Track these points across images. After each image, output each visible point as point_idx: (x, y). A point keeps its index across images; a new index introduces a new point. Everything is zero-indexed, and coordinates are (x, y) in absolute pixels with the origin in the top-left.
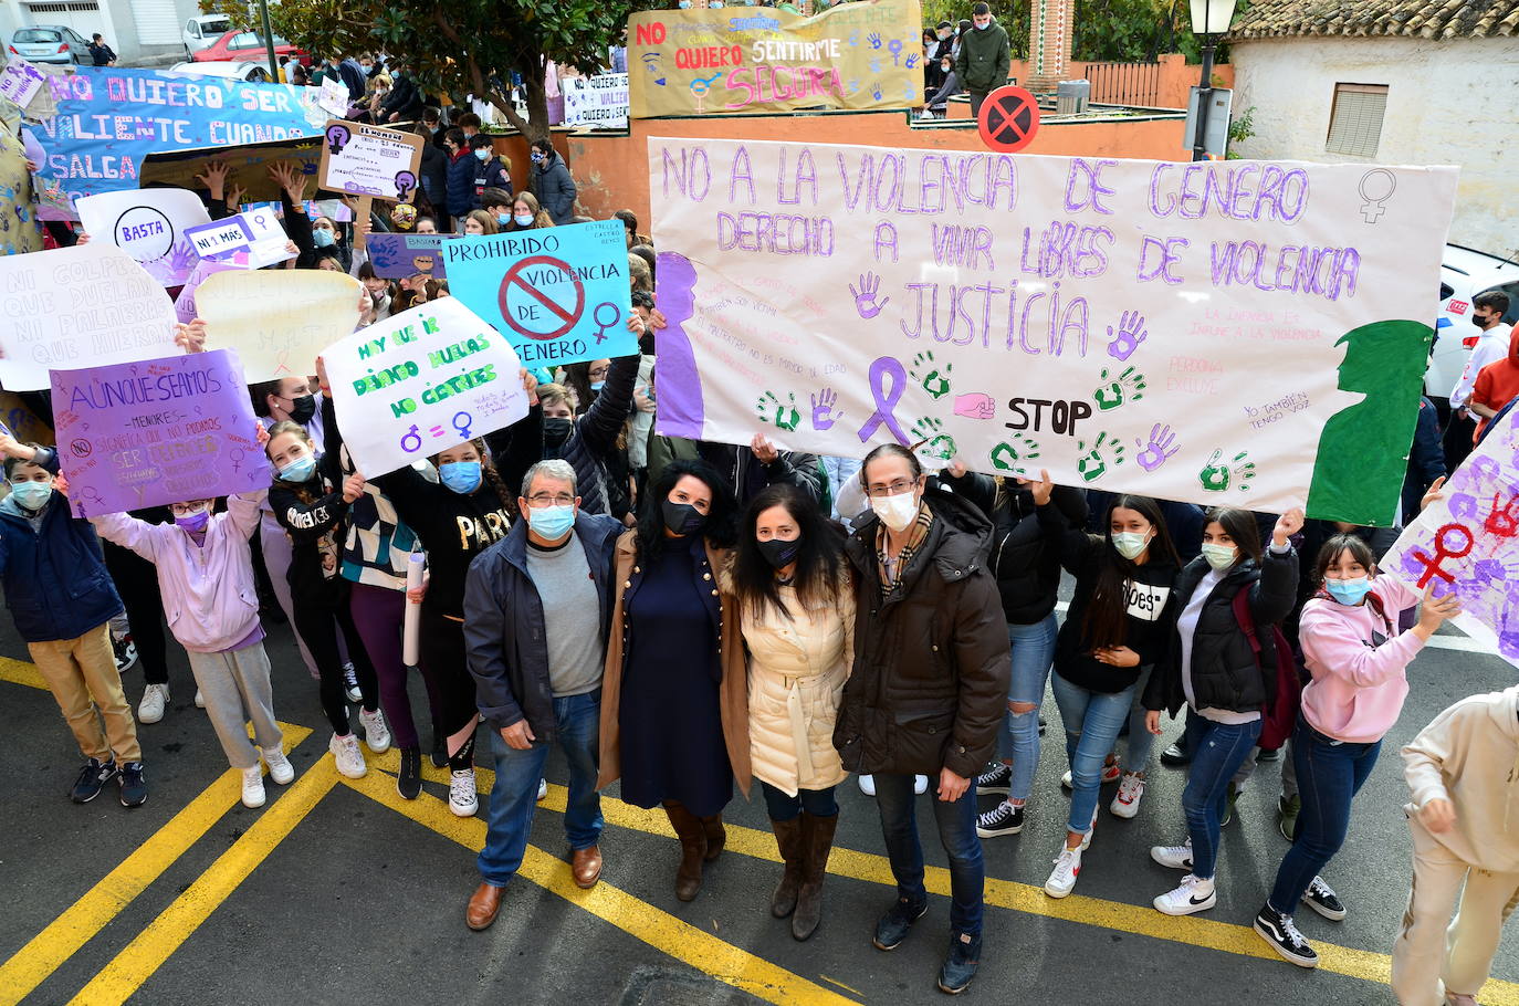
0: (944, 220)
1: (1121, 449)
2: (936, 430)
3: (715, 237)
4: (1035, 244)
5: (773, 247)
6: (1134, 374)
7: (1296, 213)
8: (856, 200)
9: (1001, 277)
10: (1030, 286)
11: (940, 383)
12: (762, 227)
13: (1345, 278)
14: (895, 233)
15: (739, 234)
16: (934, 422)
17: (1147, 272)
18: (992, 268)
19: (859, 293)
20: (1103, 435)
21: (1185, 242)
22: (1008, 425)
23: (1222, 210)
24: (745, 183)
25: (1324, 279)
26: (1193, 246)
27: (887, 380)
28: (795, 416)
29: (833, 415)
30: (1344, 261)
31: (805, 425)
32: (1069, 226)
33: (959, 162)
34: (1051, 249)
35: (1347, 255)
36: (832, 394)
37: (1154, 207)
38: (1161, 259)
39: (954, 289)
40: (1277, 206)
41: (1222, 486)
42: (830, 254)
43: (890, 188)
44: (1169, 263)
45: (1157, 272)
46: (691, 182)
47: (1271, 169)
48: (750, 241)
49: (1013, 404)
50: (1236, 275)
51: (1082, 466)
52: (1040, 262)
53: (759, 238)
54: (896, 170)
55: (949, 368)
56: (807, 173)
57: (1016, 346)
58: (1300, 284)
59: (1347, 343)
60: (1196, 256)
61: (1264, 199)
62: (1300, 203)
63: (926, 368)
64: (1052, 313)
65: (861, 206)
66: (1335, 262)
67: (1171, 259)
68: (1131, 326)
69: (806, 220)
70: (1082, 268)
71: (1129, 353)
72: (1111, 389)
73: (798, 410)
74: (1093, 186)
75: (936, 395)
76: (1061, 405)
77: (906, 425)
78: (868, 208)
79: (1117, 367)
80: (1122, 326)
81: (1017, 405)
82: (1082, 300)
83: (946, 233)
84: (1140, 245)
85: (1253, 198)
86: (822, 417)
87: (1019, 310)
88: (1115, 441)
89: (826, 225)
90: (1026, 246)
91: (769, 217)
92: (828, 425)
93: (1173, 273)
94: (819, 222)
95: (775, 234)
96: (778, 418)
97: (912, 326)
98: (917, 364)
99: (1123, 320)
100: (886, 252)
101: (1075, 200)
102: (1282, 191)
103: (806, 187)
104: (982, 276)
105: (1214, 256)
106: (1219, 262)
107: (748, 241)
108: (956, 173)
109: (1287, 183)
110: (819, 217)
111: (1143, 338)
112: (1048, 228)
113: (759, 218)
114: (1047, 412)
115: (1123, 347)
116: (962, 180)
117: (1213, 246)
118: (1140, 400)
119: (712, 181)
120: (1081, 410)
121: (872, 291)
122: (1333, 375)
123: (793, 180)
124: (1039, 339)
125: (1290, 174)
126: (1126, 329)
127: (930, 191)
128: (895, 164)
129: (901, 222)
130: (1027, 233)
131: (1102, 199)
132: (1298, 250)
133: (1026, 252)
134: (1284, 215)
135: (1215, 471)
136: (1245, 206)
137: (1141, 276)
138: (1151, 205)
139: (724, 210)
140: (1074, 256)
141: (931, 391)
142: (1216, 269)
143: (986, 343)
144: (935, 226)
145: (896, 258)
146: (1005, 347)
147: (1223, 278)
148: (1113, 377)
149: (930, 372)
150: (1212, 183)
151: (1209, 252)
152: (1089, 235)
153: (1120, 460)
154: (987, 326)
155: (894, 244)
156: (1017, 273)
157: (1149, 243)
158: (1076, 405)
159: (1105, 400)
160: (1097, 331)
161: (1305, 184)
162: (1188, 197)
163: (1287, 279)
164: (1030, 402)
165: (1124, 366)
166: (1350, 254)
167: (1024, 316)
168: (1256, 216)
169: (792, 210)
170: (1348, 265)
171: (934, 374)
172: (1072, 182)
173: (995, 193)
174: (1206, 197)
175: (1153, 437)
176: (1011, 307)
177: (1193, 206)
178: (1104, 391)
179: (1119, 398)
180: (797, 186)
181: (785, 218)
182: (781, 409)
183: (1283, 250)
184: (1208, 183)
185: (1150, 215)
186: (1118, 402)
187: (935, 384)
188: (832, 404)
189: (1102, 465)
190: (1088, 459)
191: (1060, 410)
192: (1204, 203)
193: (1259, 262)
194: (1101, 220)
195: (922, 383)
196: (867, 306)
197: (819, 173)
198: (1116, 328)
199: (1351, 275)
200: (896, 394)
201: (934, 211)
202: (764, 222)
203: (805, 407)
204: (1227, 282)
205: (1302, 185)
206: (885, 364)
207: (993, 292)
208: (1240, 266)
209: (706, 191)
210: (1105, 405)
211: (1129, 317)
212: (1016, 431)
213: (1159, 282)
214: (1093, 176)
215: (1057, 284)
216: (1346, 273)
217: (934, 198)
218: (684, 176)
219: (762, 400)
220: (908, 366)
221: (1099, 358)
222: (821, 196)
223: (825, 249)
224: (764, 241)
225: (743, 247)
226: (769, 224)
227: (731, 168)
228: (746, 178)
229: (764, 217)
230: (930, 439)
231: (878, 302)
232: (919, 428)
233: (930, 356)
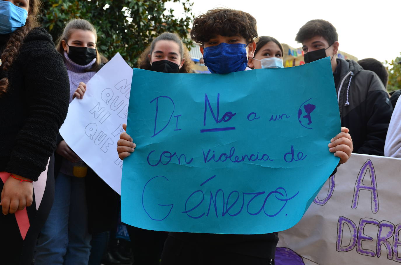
3: (333, 238)
5: (392, 254)
12: (384, 235)
15: (358, 239)
24: (369, 193)
53: (378, 244)
91: (391, 227)
95: (397, 243)
107: (366, 245)
113: (380, 226)
119: (336, 189)
139: (344, 215)
202: (385, 232)
209: (329, 197)
224: (383, 248)
225: (361, 251)
226: (390, 233)
227: (355, 178)
228: (369, 188)
229: (386, 225)
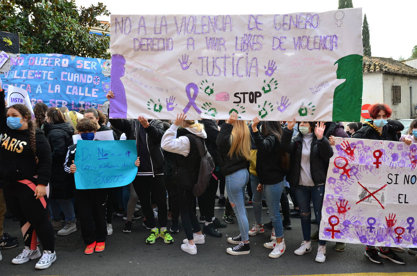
0: (209, 36)
1: (272, 106)
2: (210, 107)
3: (132, 47)
4: (239, 42)
5: (152, 49)
6: (274, 81)
7: (317, 27)
8: (180, 31)
9: (229, 53)
10: (238, 55)
11: (210, 90)
12: (149, 42)
13: (334, 44)
14: (194, 41)
15: (141, 45)
16: (209, 104)
17: (275, 47)
18: (226, 50)
19: (182, 61)
20: (266, 102)
21: (285, 37)
22: (234, 102)
23: (295, 27)
24: (143, 28)
25: (328, 45)
26: (288, 39)
27: (192, 91)
28: (161, 107)
29: (174, 105)
30: (333, 39)
31: (164, 109)
32: (250, 35)
33: (214, 17)
34: (244, 43)
35: (333, 37)
36: (174, 98)
37: (275, 27)
38: (279, 43)
39: (213, 58)
40: (311, 25)
41: (305, 114)
42: (172, 49)
43: (192, 26)
44: (281, 44)
45: (278, 47)
46: (124, 29)
47: (308, 14)
48: (145, 47)
49: (236, 95)
50: (302, 46)
51: (260, 113)
52: (241, 47)
53: (148, 46)
54: (193, 21)
55: (213, 85)
56: (164, 24)
57: (235, 75)
58: (321, 47)
59: (337, 64)
60: (289, 41)
61: (307, 23)
62: (317, 24)
63: (205, 85)
64: (246, 63)
65: (182, 33)
66: (330, 39)
67: (282, 43)
68: (272, 65)
69: (164, 39)
70: (255, 48)
71: (272, 74)
72: (267, 86)
73: (161, 105)
74: (256, 22)
75: (209, 94)
76: (251, 93)
77: (199, 105)
78: (184, 33)
79: (268, 79)
80: (269, 65)
81: (237, 95)
82: (255, 58)
83: (210, 40)
84: (272, 39)
85: (304, 22)
86: (170, 106)
87: (235, 63)
88: (270, 104)
89: (170, 40)
90: (237, 42)
91: (151, 39)
92: (172, 109)
93: (283, 47)
94: (168, 40)
95: (153, 44)
96: (155, 108)
97: (200, 72)
98: (202, 84)
99: (269, 63)
100: (191, 48)
101: (251, 27)
102: (312, 20)
103: (164, 28)
104: (223, 53)
105: (294, 42)
106: (296, 43)
108: (213, 21)
109: (313, 18)
110: (168, 38)
111: (275, 69)
112: (243, 36)
113: (148, 39)
114: (247, 96)
115: (270, 72)
116: (215, 23)
117: (294, 38)
118: (277, 89)
119: (132, 28)
120: (258, 94)
121: (186, 61)
122: (335, 74)
123: (159, 26)
124: (242, 72)
125: (313, 16)
126: (270, 66)
127: (205, 27)
128: (193, 19)
129: (195, 37)
130: (237, 38)
131: (259, 26)
132: (319, 37)
133: (236, 44)
134: (313, 27)
135: (303, 109)
136: (302, 26)
137: (273, 49)
138: (274, 27)
139: (135, 37)
140: (252, 44)
141: (207, 93)
142: (296, 45)
143: (225, 75)
144: (207, 38)
145: (194, 48)
146: (231, 75)
147: (298, 48)
148: (268, 82)
149: (207, 87)
150: (291, 19)
151: (293, 40)
152: (256, 37)
153: (272, 110)
154: (225, 69)
155: (193, 44)
156: (234, 50)
157: (275, 38)
158: (256, 93)
159: (266, 90)
160: (261, 67)
161: (318, 18)
162: (285, 24)
163: (317, 46)
164: (241, 93)
165: (271, 78)
166: (335, 37)
167: (237, 65)
168: (305, 28)
169: (159, 36)
170: (334, 40)
171: (208, 87)
172: (249, 21)
173: (225, 27)
174: (290, 24)
175: (282, 101)
176: (233, 62)
177: (286, 27)
178: (265, 87)
179: (270, 89)
180: (161, 28)
181: (156, 39)
182: (156, 105)
183: (315, 37)
184: (290, 19)
185: (274, 30)
186: (270, 90)
187: (208, 91)
188: (174, 102)
189: (266, 112)
190: (262, 111)
191: (251, 95)
192: (290, 25)
193: (308, 42)
194: (260, 33)
195: (204, 91)
196: (185, 66)
197: (168, 23)
198: (267, 66)
199: (336, 43)
200: (195, 95)
201: (206, 33)
203: (164, 103)
204: (299, 49)
205: (317, 18)
206: (192, 85)
207: (226, 58)
208: (303, 44)
209: (130, 32)
210: (266, 92)
211: (271, 62)
212: (237, 104)
213: (279, 50)
214: (256, 19)
215: (247, 54)
216: (334, 42)
217: (206, 28)
218: (122, 27)
219: (149, 102)
220: (199, 86)
221: (263, 77)
222: (169, 31)
223: (170, 48)
224: (149, 47)
225: (142, 50)
226: (151, 41)
227: (138, 23)
228: (143, 26)
229: (149, 39)
230: (208, 110)
231: (188, 64)
232: (204, 106)
233: (207, 81)
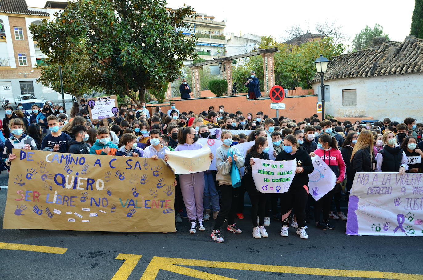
2: (410, 228)
3: (367, 192)
8: (398, 183)
12: (377, 190)
14: (405, 189)
15: (372, 191)
16: (410, 226)
19: (396, 201)
24: (376, 181)
27: (401, 219)
28: (380, 229)
29: (388, 227)
31: (382, 230)
33: (420, 175)
36: (388, 223)
39: (415, 199)
43: (405, 180)
48: (374, 192)
54: (407, 177)
55: (414, 215)
56: (389, 178)
63: (409, 215)
65: (399, 184)
69: (387, 187)
73: (380, 227)
77: (404, 227)
78: (400, 184)
83: (415, 188)
86: (386, 228)
89: (391, 188)
92: (387, 230)
95: (380, 191)
96: (376, 229)
97: (406, 207)
98: (407, 215)
100: (403, 193)
103: (388, 181)
110: (389, 187)
116: (419, 178)
119: (369, 181)
121: (398, 200)
123: (386, 180)
127: (413, 180)
129: (406, 187)
139: (370, 187)
141: (410, 220)
143: (421, 209)
144: (413, 187)
145: (405, 194)
154: (421, 206)
155: (405, 191)
169: (384, 186)
171: (411, 216)
181: (382, 187)
182: (377, 227)
187: (411, 218)
188: (388, 225)
195: (408, 218)
196: (397, 203)
197: (391, 178)
200: (403, 222)
201: (413, 184)
203: (382, 226)
206: (400, 215)
209: (367, 183)
217: (414, 182)
218: (362, 180)
219: (373, 226)
220: (405, 215)
222: (391, 183)
223: (389, 193)
224: (377, 192)
229: (378, 188)
230: (409, 230)
231: (399, 202)
232: (407, 228)
233: (410, 213)
